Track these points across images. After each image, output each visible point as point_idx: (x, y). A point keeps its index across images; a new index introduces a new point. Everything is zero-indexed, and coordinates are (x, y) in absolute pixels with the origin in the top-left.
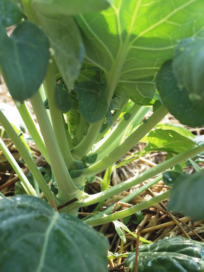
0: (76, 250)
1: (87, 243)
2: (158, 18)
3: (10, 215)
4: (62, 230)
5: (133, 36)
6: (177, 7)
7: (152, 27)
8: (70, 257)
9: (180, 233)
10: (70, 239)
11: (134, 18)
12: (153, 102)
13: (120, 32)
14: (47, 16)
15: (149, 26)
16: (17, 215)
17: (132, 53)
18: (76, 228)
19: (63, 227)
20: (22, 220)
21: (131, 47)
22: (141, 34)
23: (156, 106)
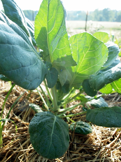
0: (61, 128)
1: (64, 126)
2: (85, 69)
3: (45, 118)
4: (58, 122)
5: (78, 73)
6: (90, 67)
7: (83, 71)
8: (60, 131)
9: (82, 120)
10: (60, 125)
11: (79, 69)
12: (80, 89)
13: (75, 71)
14: (58, 66)
15: (82, 71)
16: (46, 118)
17: (77, 77)
18: (61, 121)
19: (58, 121)
20: (48, 119)
21: (77, 75)
22: (80, 73)
23: (81, 90)
